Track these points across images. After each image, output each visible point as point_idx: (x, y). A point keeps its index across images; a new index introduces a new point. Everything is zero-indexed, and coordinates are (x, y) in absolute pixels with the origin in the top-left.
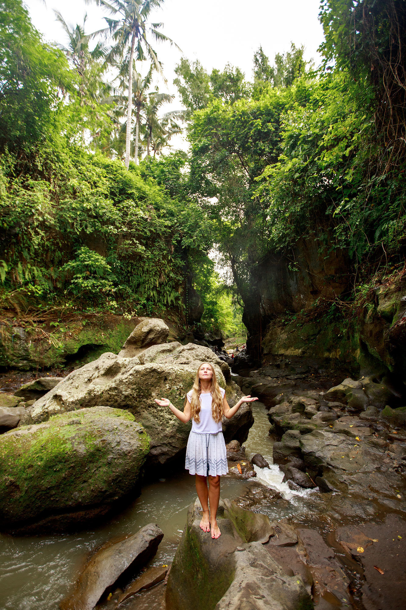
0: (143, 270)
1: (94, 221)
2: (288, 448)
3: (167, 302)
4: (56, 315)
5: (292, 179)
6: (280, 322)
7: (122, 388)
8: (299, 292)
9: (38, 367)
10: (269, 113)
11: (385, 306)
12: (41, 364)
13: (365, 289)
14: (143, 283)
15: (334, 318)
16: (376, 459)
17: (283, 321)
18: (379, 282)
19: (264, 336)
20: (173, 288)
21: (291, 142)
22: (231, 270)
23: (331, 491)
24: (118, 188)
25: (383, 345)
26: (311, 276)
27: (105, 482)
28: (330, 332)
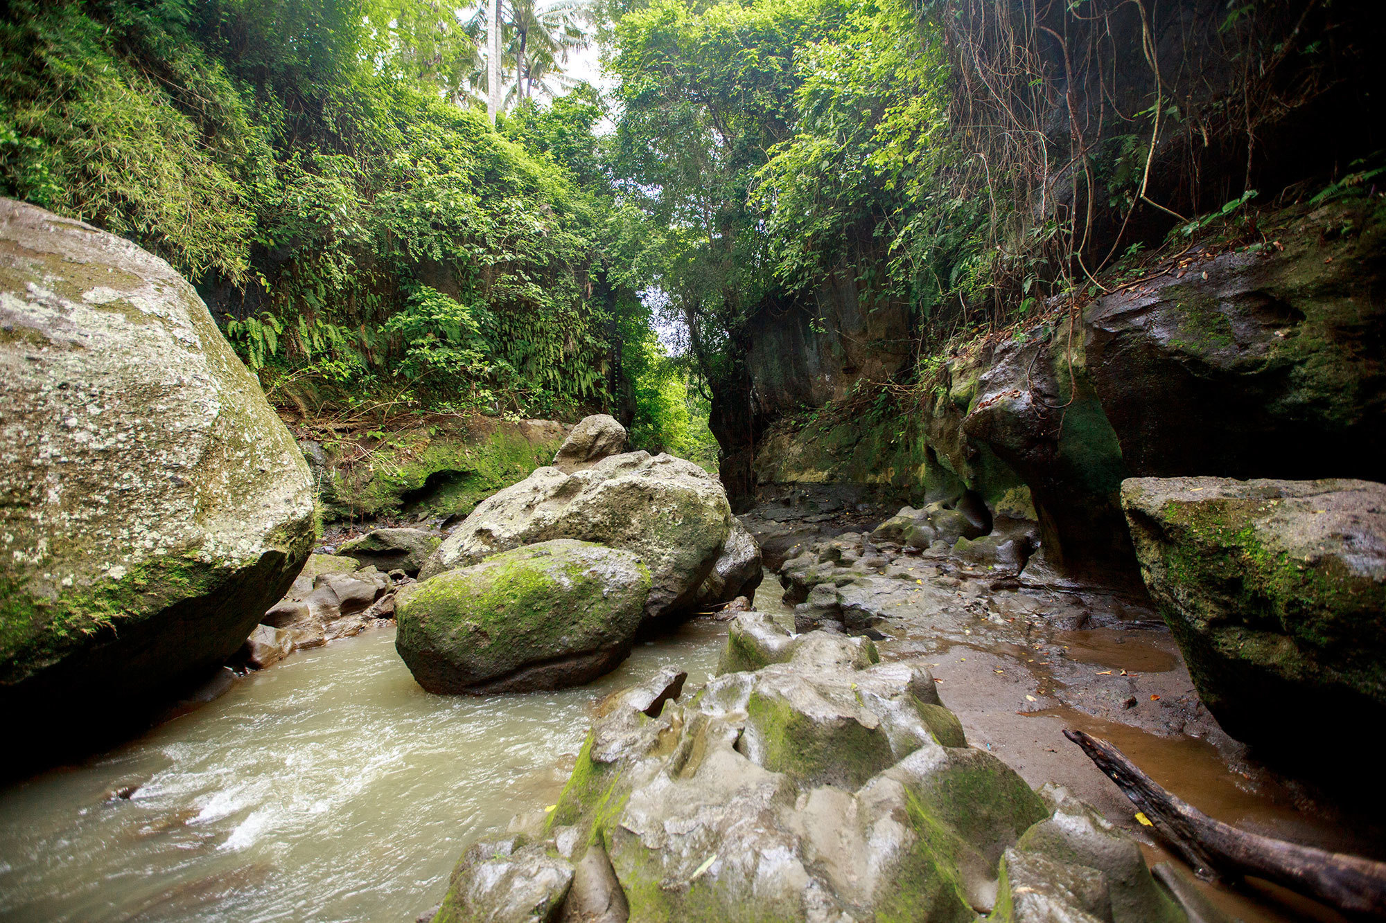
0: (533, 330)
1: (440, 235)
2: (820, 608)
3: (580, 390)
4: (374, 417)
5: (818, 172)
6: (787, 425)
7: (589, 513)
8: (822, 369)
9: (353, 515)
10: (771, 37)
11: (960, 388)
12: (357, 509)
13: (934, 363)
14: (534, 355)
15: (883, 415)
16: (941, 600)
17: (793, 423)
18: (954, 353)
19: (757, 452)
20: (590, 363)
21: (815, 104)
22: (686, 327)
23: (884, 637)
24: (482, 169)
25: (957, 451)
26: (844, 341)
27: (602, 621)
28: (877, 438)
